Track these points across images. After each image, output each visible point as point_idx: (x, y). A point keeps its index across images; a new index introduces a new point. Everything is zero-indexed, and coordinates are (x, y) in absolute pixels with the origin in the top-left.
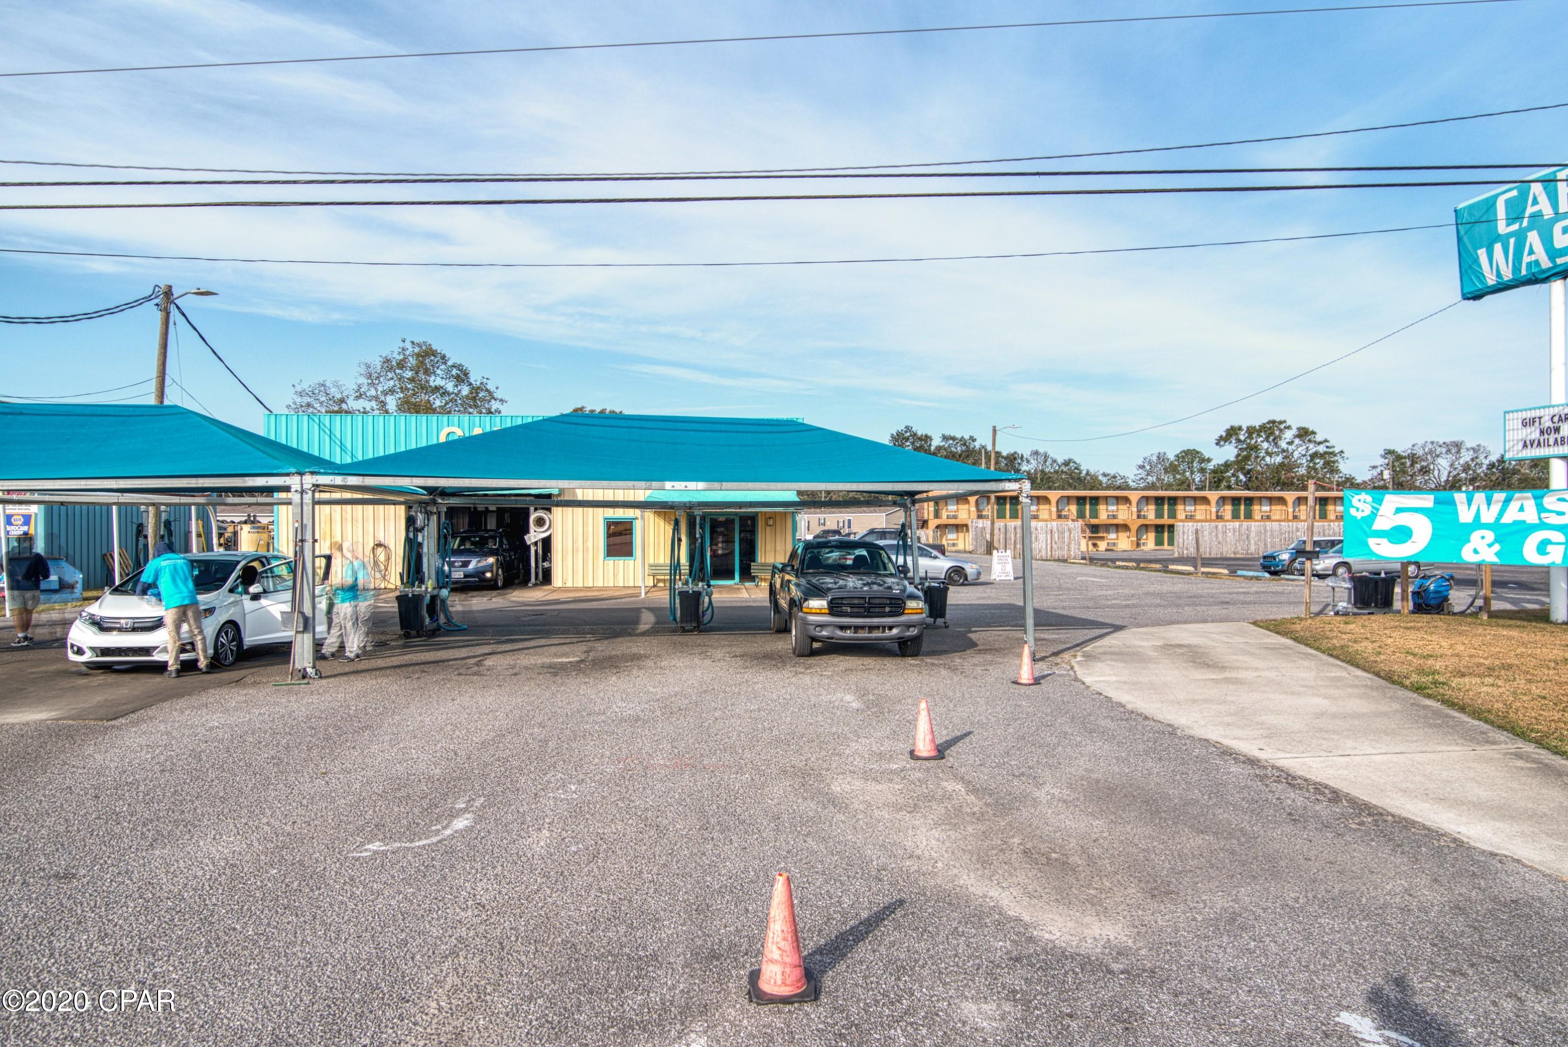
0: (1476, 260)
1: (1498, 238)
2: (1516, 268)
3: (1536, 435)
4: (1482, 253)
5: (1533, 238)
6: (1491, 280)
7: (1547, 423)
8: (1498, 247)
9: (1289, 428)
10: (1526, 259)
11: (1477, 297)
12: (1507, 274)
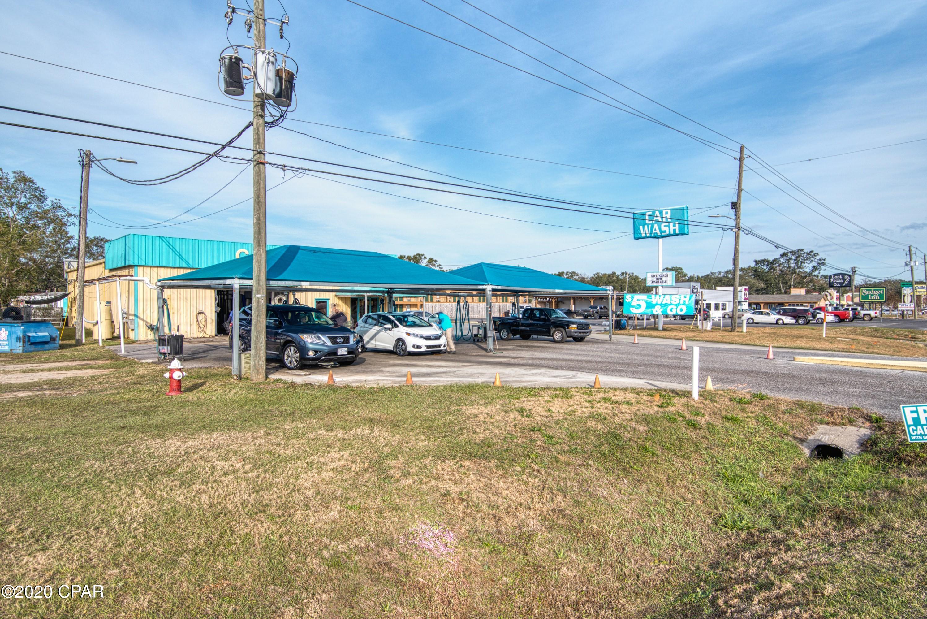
0: (639, 229)
1: (646, 224)
2: (651, 234)
3: (655, 280)
4: (641, 227)
5: (656, 226)
6: (643, 235)
7: (658, 277)
8: (646, 227)
9: (425, 258)
10: (654, 232)
11: (638, 239)
12: (648, 235)
